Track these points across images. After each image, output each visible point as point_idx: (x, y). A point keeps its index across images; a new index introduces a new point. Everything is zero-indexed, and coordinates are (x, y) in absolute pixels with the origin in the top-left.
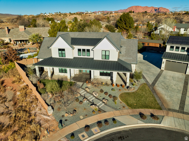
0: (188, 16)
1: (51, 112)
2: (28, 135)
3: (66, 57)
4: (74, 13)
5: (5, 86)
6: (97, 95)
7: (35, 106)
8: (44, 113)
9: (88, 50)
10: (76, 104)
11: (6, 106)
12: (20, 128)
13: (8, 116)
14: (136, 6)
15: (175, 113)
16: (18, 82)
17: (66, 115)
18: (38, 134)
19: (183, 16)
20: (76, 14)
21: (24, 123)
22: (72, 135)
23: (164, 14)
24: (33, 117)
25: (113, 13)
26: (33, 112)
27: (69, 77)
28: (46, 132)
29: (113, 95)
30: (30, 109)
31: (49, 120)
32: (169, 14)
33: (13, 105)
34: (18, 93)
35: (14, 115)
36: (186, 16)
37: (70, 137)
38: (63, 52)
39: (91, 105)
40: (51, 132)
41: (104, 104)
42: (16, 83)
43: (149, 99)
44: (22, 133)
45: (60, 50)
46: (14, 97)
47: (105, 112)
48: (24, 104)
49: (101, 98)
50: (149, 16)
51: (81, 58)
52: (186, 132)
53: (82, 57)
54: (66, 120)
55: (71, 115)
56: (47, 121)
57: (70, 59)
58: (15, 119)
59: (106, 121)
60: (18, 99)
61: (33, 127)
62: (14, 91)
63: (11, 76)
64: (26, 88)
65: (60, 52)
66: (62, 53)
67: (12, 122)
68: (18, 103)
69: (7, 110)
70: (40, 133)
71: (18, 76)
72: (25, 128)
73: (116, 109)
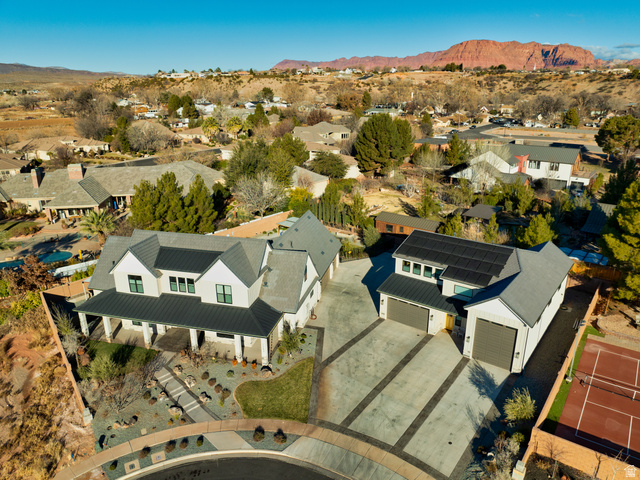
0: (637, 86)
1: (88, 419)
2: (37, 461)
3: (145, 294)
4: (265, 74)
5: (11, 356)
6: (193, 385)
7: (64, 404)
8: (78, 420)
9: (191, 281)
10: (143, 403)
11: (7, 402)
12: (27, 449)
13: (9, 426)
14: (478, 42)
15: (327, 432)
16: (40, 347)
17: (115, 426)
18: (56, 461)
19: (621, 85)
20: (270, 77)
21: (35, 440)
22: (115, 464)
23: (560, 76)
24: (54, 428)
25: (393, 70)
26: (56, 419)
27: (147, 339)
28: (69, 457)
29: (224, 387)
30: (52, 411)
31: (81, 436)
32: (577, 75)
33: (22, 403)
34: (37, 374)
35: (20, 423)
36: (632, 85)
37: (108, 467)
38: (138, 282)
39: (172, 407)
40: (79, 458)
41: (198, 405)
42: (36, 349)
43: (294, 399)
44: (29, 457)
45: (131, 277)
46: (27, 384)
47: (193, 422)
48: (44, 400)
49: (198, 392)
50: (512, 83)
51: (177, 296)
52: (318, 469)
53: (178, 293)
54: (112, 437)
55: (125, 427)
56: (77, 436)
57: (152, 298)
58: (21, 432)
59: (185, 441)
60: (34, 389)
61: (49, 447)
62: (29, 369)
63: (30, 330)
64: (56, 361)
65: (133, 281)
66: (136, 284)
67: (13, 437)
68: (32, 397)
69: (8, 413)
70: (59, 459)
71: (43, 330)
72: (36, 449)
73: (216, 417)
